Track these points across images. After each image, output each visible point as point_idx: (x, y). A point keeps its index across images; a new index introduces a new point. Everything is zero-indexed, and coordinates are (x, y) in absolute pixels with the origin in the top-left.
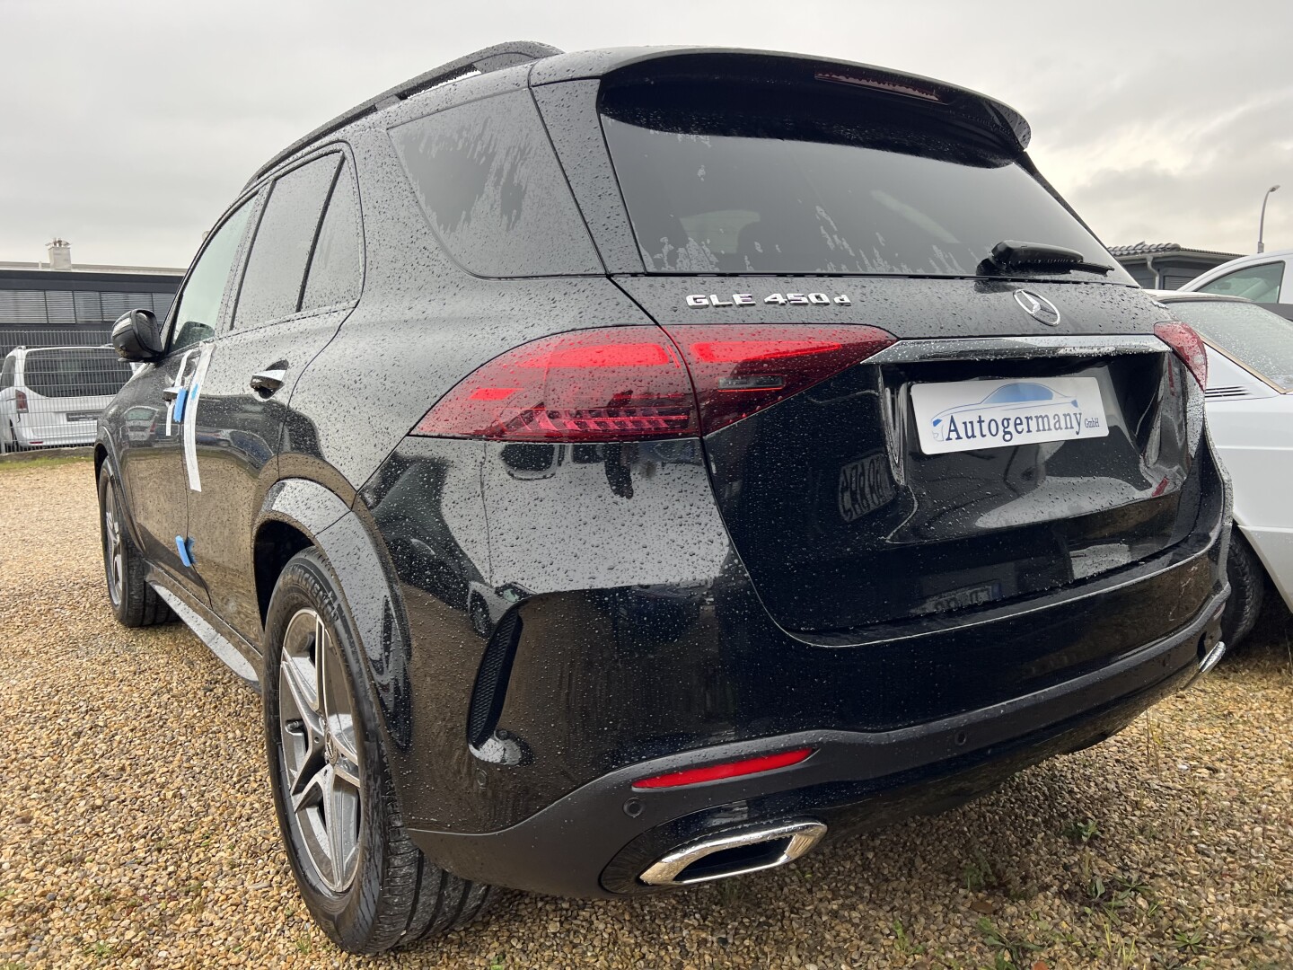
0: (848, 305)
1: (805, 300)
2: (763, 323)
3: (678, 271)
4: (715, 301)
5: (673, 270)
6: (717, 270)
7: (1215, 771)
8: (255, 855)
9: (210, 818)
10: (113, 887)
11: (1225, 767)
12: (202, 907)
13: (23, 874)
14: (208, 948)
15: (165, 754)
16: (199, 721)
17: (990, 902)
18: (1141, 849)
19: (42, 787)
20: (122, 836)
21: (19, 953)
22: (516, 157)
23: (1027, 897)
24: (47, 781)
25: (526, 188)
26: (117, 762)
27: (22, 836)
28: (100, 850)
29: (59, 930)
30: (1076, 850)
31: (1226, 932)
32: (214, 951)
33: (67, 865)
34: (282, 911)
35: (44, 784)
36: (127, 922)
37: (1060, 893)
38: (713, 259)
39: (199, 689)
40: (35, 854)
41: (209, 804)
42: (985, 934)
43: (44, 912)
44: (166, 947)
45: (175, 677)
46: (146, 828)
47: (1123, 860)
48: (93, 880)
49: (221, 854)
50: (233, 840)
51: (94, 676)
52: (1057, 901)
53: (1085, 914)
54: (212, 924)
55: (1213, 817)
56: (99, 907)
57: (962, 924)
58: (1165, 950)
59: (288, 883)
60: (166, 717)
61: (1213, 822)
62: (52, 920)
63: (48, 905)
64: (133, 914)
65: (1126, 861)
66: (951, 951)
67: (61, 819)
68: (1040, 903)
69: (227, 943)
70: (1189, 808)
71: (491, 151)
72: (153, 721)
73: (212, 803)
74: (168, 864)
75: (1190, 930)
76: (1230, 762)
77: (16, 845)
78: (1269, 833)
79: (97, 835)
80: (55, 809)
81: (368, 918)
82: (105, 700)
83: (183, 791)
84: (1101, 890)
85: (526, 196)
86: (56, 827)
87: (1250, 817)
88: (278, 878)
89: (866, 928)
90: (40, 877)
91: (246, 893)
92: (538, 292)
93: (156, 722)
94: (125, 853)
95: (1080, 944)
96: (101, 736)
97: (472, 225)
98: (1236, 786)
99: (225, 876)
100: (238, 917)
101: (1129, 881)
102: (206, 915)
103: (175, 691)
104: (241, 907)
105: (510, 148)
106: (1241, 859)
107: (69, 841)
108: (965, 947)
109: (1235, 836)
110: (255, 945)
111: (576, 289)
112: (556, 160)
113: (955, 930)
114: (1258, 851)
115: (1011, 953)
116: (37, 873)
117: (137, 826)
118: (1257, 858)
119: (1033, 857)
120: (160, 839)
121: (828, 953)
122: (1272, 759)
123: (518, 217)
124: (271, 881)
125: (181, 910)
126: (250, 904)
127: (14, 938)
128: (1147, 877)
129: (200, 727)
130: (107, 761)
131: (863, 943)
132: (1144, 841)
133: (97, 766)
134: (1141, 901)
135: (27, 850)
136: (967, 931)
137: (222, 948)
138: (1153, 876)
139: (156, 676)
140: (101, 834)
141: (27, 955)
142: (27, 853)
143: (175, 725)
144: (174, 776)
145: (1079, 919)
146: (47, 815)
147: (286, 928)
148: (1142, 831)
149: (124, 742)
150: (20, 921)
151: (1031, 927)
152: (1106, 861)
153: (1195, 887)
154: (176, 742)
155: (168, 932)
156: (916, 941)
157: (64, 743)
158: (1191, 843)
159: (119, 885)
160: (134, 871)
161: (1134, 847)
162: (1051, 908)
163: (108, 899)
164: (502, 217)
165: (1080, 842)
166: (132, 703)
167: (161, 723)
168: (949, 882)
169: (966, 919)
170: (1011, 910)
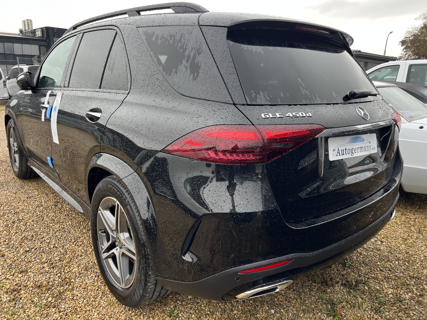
0: (311, 117)
1: (298, 115)
2: (286, 124)
3: (258, 104)
4: (271, 116)
5: (256, 103)
6: (270, 103)
7: (382, 242)
8: (86, 270)
9: (68, 255)
10: (40, 282)
11: (385, 240)
12: (73, 289)
13: (7, 277)
14: (78, 304)
15: (46, 230)
16: (56, 218)
17: (322, 288)
18: (363, 269)
19: (5, 243)
20: (39, 262)
21: (13, 306)
22: (195, 53)
23: (332, 285)
24: (7, 240)
25: (200, 65)
26: (30, 233)
27: (3, 262)
28: (32, 268)
29: (25, 298)
30: (345, 269)
31: (391, 298)
32: (80, 305)
33: (22, 273)
34: (100, 290)
35: (6, 241)
36: (47, 295)
37: (342, 284)
38: (268, 99)
39: (52, 205)
40: (9, 269)
41: (66, 250)
42: (322, 299)
43: (18, 291)
44: (63, 304)
45: (43, 201)
46: (47, 259)
47: (359, 273)
48: (33, 279)
49: (75, 269)
50: (78, 264)
51: (13, 198)
52: (342, 287)
53: (350, 292)
54: (77, 295)
55: (384, 258)
56: (37, 289)
57: (315, 295)
58: (374, 304)
59: (100, 280)
60: (43, 216)
61: (384, 260)
62: (21, 294)
63: (19, 288)
64: (49, 292)
65: (360, 273)
66: (313, 305)
67: (16, 255)
68: (337, 288)
69: (84, 302)
70: (376, 255)
71: (184, 47)
72: (39, 217)
73: (68, 250)
74: (57, 273)
75: (381, 297)
76: (386, 239)
77: (2, 266)
78: (400, 264)
79: (30, 261)
80: (12, 251)
81: (137, 299)
82: (20, 209)
83: (56, 245)
84: (354, 284)
85: (201, 69)
86: (14, 259)
87: (394, 258)
88: (96, 279)
89: (287, 297)
90: (13, 278)
91: (87, 284)
92: (207, 106)
93: (40, 218)
94: (41, 268)
95: (351, 302)
96: (22, 223)
97: (178, 74)
98: (389, 247)
99: (78, 277)
100: (86, 293)
101: (362, 280)
102: (74, 292)
103: (44, 206)
104: (86, 289)
105: (193, 48)
106: (393, 273)
107: (20, 264)
108: (317, 303)
109: (390, 265)
110: (94, 303)
111: (222, 108)
112: (212, 57)
113: (313, 297)
114: (397, 270)
115: (331, 305)
116: (12, 276)
117: (43, 258)
118: (397, 273)
119: (333, 272)
120: (52, 264)
121: (277, 306)
122: (398, 238)
123: (197, 76)
124: (94, 279)
125: (66, 290)
126: (89, 288)
127: (10, 301)
128: (367, 278)
129: (56, 220)
130: (26, 233)
131: (287, 302)
132: (364, 266)
133: (24, 235)
134: (366, 287)
135: (6, 268)
136: (317, 297)
137: (83, 304)
138: (368, 278)
139: (35, 200)
140: (31, 261)
141: (16, 307)
142: (7, 269)
143: (47, 219)
144: (52, 239)
145: (349, 293)
146: (10, 254)
147: (103, 297)
148: (363, 263)
149: (31, 225)
150: (11, 294)
151: (335, 296)
152: (354, 273)
153: (381, 282)
154: (49, 226)
155: (63, 298)
156: (302, 301)
157: (9, 225)
158: (378, 267)
159: (42, 281)
160: (46, 275)
161: (362, 268)
162: (340, 290)
163: (39, 286)
164: (190, 75)
165: (346, 266)
166: (30, 211)
167: (42, 219)
168: (309, 281)
169: (316, 293)
170: (329, 290)
